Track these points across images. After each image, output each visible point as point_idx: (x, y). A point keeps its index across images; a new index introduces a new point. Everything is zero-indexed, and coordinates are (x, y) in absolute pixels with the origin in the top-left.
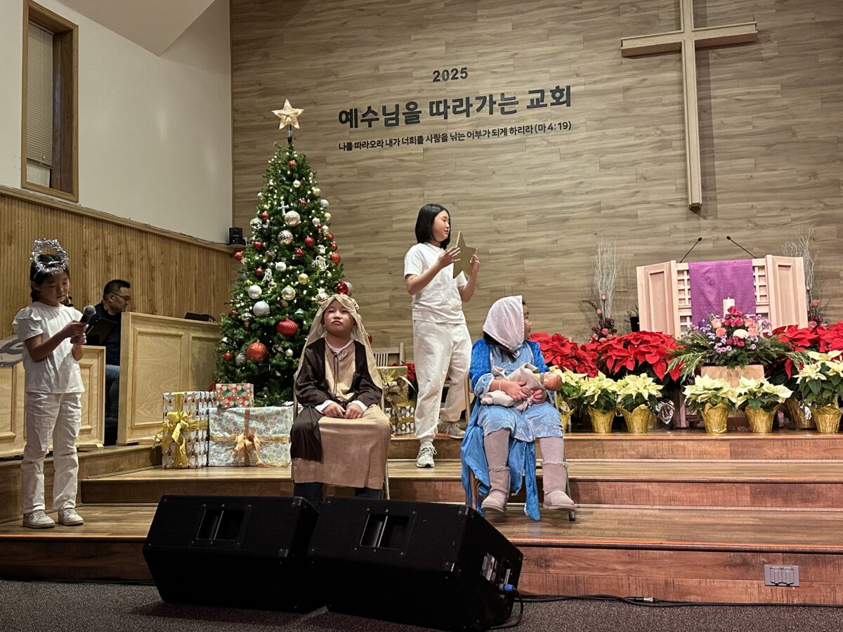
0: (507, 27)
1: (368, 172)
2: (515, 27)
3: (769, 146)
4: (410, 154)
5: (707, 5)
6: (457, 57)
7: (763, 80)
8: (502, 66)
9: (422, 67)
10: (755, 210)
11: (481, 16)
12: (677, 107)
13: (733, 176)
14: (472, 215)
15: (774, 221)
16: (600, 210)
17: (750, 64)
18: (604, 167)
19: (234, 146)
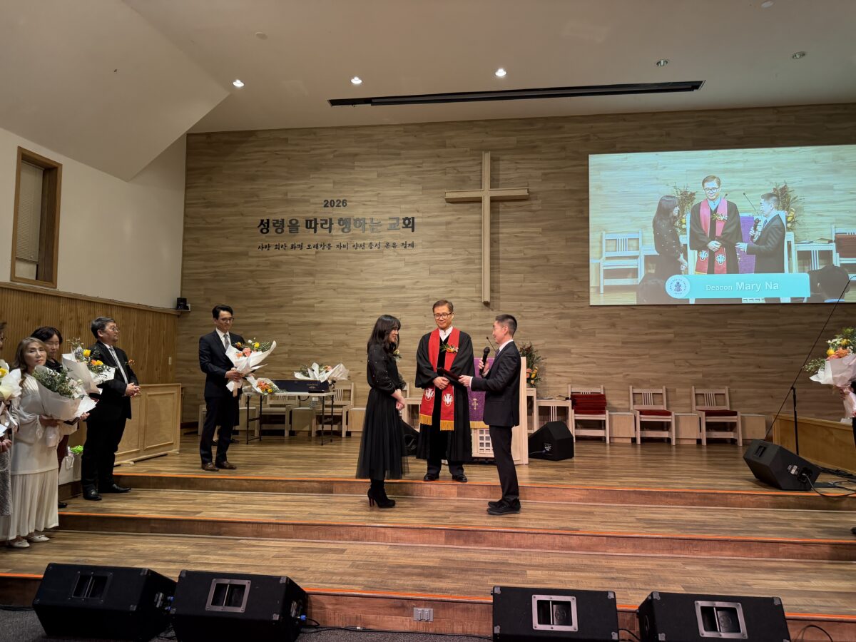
0: (374, 175)
1: (277, 265)
2: (379, 175)
3: (533, 267)
4: (307, 255)
5: (501, 173)
6: (341, 192)
7: (531, 224)
8: (370, 201)
9: (317, 197)
10: (522, 308)
11: (357, 166)
12: (478, 238)
13: (511, 284)
14: (346, 298)
15: (534, 315)
16: (429, 300)
17: (524, 213)
18: (431, 272)
19: (184, 240)
